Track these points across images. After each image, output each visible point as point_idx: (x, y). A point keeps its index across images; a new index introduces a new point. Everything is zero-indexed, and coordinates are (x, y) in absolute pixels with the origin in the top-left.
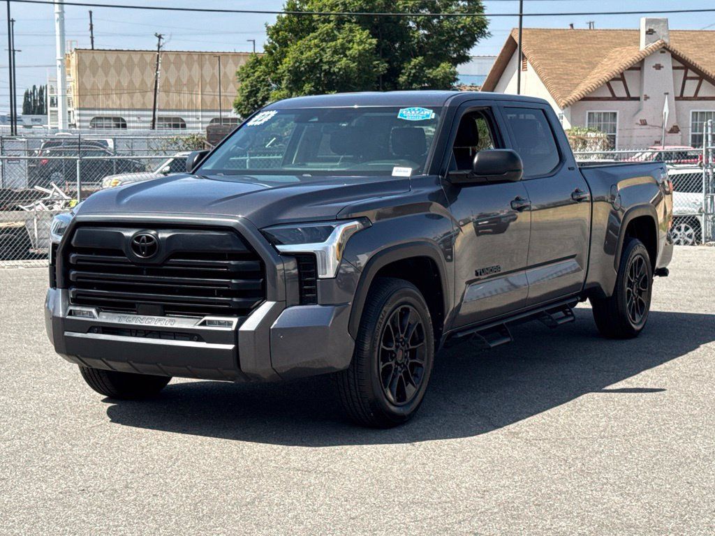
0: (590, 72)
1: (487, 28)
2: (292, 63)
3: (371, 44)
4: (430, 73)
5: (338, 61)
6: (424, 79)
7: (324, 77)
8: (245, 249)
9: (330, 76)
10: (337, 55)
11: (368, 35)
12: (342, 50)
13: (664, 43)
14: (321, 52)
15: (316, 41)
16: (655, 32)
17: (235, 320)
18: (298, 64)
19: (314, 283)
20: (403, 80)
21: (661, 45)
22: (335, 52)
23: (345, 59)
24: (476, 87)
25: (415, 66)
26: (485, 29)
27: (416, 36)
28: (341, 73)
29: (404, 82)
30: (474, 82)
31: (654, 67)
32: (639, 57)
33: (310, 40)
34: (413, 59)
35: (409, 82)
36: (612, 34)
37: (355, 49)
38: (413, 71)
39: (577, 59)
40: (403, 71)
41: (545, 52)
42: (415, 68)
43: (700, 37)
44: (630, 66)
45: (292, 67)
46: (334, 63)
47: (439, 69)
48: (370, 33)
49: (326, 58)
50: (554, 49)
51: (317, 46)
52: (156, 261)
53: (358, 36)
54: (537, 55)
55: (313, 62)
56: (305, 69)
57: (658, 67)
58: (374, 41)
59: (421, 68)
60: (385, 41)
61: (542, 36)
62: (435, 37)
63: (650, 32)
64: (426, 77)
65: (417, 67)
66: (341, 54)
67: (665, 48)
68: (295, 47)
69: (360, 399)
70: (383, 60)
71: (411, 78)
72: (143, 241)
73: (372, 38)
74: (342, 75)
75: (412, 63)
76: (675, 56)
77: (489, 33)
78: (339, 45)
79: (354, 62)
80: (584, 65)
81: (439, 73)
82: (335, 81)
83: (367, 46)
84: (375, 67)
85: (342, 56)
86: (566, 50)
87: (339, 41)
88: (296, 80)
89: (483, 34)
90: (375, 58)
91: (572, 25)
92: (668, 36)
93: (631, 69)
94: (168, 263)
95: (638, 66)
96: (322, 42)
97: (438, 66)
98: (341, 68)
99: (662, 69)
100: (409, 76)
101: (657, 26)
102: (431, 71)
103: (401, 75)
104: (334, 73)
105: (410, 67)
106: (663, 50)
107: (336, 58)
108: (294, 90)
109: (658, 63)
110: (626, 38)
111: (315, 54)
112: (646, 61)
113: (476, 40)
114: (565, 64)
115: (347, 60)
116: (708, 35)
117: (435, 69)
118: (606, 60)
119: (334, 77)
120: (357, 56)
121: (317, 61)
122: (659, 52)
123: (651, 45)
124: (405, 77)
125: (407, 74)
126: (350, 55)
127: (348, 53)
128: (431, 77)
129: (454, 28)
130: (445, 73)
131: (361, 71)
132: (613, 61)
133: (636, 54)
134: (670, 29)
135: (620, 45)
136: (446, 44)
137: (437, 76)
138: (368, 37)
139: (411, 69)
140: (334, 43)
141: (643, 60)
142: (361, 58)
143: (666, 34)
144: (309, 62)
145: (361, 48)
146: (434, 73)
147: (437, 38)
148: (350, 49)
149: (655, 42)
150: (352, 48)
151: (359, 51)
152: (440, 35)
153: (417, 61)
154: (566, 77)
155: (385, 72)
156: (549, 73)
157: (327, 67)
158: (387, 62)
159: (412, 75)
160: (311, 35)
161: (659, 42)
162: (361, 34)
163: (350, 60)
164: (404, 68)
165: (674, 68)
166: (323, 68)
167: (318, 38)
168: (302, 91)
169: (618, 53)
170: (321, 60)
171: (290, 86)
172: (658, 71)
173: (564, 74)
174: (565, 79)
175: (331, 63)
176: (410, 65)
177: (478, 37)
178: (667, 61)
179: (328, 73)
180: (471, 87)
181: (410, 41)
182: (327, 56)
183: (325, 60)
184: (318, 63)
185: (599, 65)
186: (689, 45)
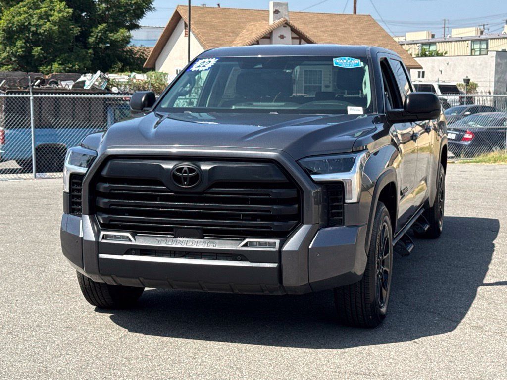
0: (235, 39)
1: (152, 5)
2: (6, 24)
3: (68, 13)
4: (112, 36)
5: (43, 24)
6: (108, 40)
7: (32, 36)
8: (286, 179)
9: (36, 36)
10: (42, 20)
11: (65, 6)
12: (46, 16)
13: (286, 20)
14: (29, 17)
15: (25, 8)
16: (279, 12)
17: (277, 241)
18: (11, 25)
19: (342, 207)
20: (92, 41)
21: (284, 21)
22: (40, 18)
23: (48, 23)
24: (144, 47)
25: (101, 30)
26: (151, 5)
27: (101, 8)
28: (46, 33)
29: (93, 42)
30: (142, 44)
31: (279, 37)
32: (269, 29)
33: (20, 8)
34: (99, 25)
35: (96, 42)
36: (247, 13)
37: (56, 16)
38: (100, 34)
39: (224, 30)
40: (92, 34)
41: (202, 24)
42: (101, 32)
43: (305, 17)
44: (263, 36)
45: (6, 27)
46: (40, 26)
47: (119, 33)
48: (66, 4)
49: (34, 22)
50: (208, 22)
51: (25, 12)
52: (199, 190)
53: (58, 6)
54: (197, 25)
55: (23, 24)
56: (17, 29)
57: (282, 37)
58: (71, 11)
59: (105, 32)
60: (77, 11)
61: (199, 12)
62: (114, 10)
63: (276, 12)
64: (109, 39)
65: (103, 32)
66: (45, 19)
67: (286, 24)
68: (8, 12)
69: (364, 304)
70: (77, 25)
71: (98, 39)
72: (185, 172)
73: (69, 8)
74: (46, 35)
75: (99, 29)
76: (293, 30)
77: (154, 8)
78: (43, 12)
79: (55, 26)
80: (231, 34)
81: (118, 36)
82: (41, 39)
83: (65, 14)
84: (71, 30)
85: (46, 21)
86: (216, 22)
87: (43, 10)
88: (9, 37)
89: (150, 9)
90: (71, 24)
91: (219, 5)
92: (288, 16)
93: (264, 37)
94: (210, 191)
95: (268, 36)
96: (29, 10)
97: (117, 31)
98: (46, 30)
99: (285, 38)
100: (96, 37)
101: (281, 8)
102: (112, 34)
103: (90, 37)
104: (40, 34)
105: (97, 31)
106: (285, 25)
107: (41, 22)
108: (7, 45)
109: (282, 34)
110: (257, 16)
111: (25, 18)
112: (273, 33)
113: (144, 13)
114: (217, 32)
115: (50, 24)
116: (311, 16)
117: (116, 34)
118: (244, 31)
119: (40, 36)
120: (57, 21)
121: (26, 24)
122: (282, 27)
123: (277, 21)
124: (93, 39)
125: (95, 36)
126: (52, 20)
127: (50, 19)
128: (113, 39)
129: (129, 4)
130: (124, 36)
131: (61, 32)
132: (250, 32)
133: (267, 27)
134: (289, 11)
135: (253, 20)
136: (123, 15)
137: (117, 38)
138: (65, 8)
139: (98, 32)
140: (38, 11)
141: (272, 32)
142: (61, 22)
143: (286, 14)
144: (19, 24)
145: (60, 15)
146: (116, 36)
147: (116, 11)
148: (51, 16)
149: (280, 19)
150: (53, 15)
151: (59, 17)
152: (119, 8)
153: (102, 27)
154: (219, 42)
155: (79, 34)
156: (206, 38)
157: (34, 29)
158: (79, 27)
159: (98, 37)
160: (21, 4)
161: (282, 19)
162: (60, 5)
163: (52, 24)
164: (92, 32)
165: (293, 38)
166: (32, 29)
167: (27, 6)
168: (15, 46)
169: (252, 26)
170: (29, 23)
171: (5, 42)
172: (282, 40)
173: (217, 40)
174: (218, 43)
175: (38, 26)
176: (97, 28)
177: (146, 11)
178: (288, 33)
179: (35, 33)
180: (140, 47)
181: (96, 12)
182: (34, 21)
183: (32, 23)
184: (27, 25)
185: (240, 35)
186: (298, 22)
